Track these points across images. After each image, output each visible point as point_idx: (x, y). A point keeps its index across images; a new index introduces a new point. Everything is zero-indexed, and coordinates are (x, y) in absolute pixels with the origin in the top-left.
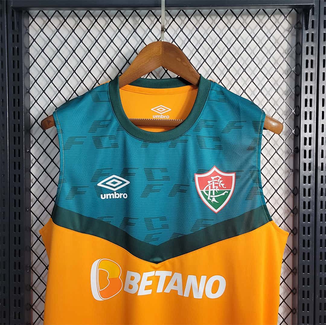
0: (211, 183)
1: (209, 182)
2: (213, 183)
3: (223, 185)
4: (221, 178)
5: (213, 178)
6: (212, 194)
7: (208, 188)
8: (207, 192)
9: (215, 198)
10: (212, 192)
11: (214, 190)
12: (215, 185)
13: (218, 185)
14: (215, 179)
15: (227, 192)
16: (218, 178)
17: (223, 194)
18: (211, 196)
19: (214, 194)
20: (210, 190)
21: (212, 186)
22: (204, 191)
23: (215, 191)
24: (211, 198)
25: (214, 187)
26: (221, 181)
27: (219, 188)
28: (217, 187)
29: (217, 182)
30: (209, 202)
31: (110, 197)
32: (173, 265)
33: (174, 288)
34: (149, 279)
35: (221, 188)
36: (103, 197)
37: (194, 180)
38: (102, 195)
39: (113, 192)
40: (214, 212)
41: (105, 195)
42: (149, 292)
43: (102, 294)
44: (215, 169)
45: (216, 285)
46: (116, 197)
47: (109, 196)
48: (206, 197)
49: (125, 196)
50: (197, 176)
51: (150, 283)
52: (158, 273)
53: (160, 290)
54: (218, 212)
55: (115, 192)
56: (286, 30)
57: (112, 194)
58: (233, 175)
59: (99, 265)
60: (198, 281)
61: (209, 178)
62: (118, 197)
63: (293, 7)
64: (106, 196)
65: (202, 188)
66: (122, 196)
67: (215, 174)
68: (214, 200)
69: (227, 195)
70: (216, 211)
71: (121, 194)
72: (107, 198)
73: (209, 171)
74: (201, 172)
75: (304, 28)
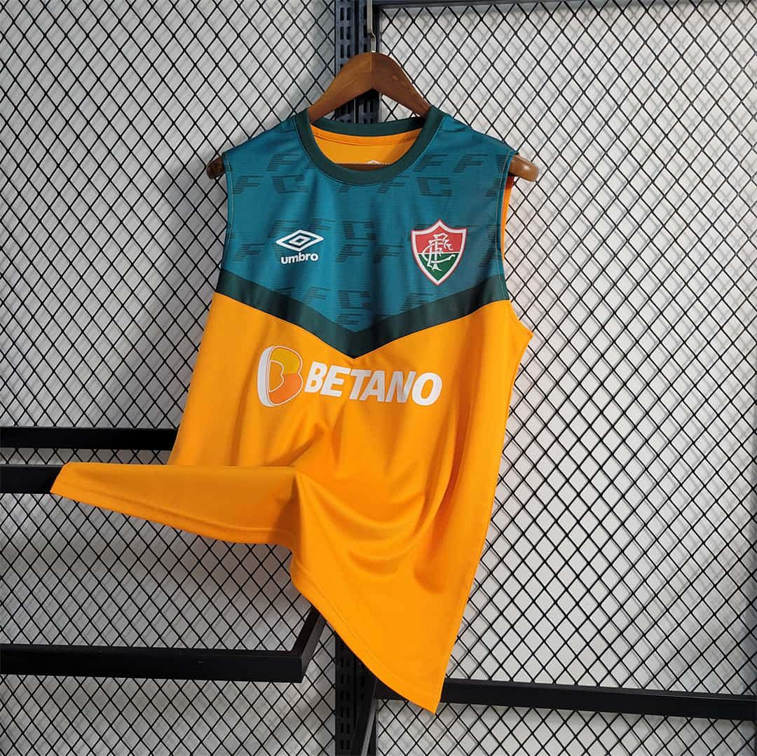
0: (434, 242)
1: (430, 242)
2: (436, 243)
3: (449, 245)
4: (446, 236)
5: (436, 236)
6: (433, 259)
7: (428, 251)
8: (427, 256)
9: (438, 264)
10: (433, 255)
11: (436, 253)
12: (439, 246)
13: (442, 246)
14: (439, 237)
15: (454, 256)
16: (443, 236)
17: (449, 259)
18: (433, 262)
19: (436, 259)
20: (431, 253)
21: (434, 247)
22: (423, 254)
23: (438, 255)
24: (432, 264)
25: (436, 248)
26: (447, 241)
27: (444, 250)
28: (441, 249)
29: (441, 242)
30: (429, 269)
32: (373, 360)
33: (373, 392)
35: (447, 250)
36: (285, 260)
37: (410, 239)
38: (282, 259)
39: (297, 253)
40: (435, 284)
41: (287, 258)
42: (338, 393)
43: (272, 396)
44: (440, 224)
46: (300, 260)
47: (292, 260)
48: (425, 263)
49: (314, 257)
50: (414, 233)
51: (340, 382)
54: (440, 284)
55: (300, 254)
57: (297, 256)
58: (464, 231)
59: (272, 355)
60: (405, 379)
62: (303, 260)
65: (420, 250)
66: (309, 257)
67: (440, 230)
68: (435, 267)
69: (453, 259)
70: (438, 282)
71: (307, 255)
72: (290, 262)
73: (431, 226)
74: (420, 227)
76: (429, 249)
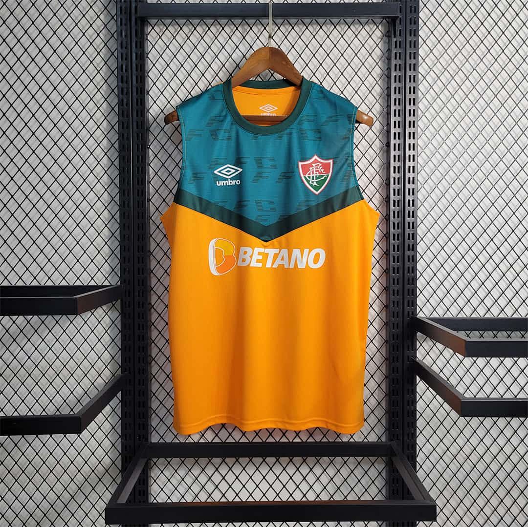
0: (313, 169)
1: (311, 168)
3: (322, 170)
4: (320, 165)
5: (314, 165)
6: (313, 179)
7: (309, 174)
8: (309, 177)
9: (316, 182)
10: (313, 177)
12: (316, 171)
13: (318, 171)
14: (316, 166)
15: (326, 176)
16: (318, 165)
17: (323, 178)
18: (313, 181)
19: (315, 178)
20: (311, 175)
21: (313, 171)
22: (307, 176)
23: (316, 176)
24: (313, 182)
25: (315, 173)
26: (321, 168)
27: (319, 173)
28: (317, 173)
29: (317, 168)
30: (311, 185)
31: (225, 184)
32: (280, 243)
33: (281, 263)
34: (259, 254)
35: (322, 173)
36: (219, 184)
37: (298, 167)
38: (217, 182)
40: (315, 194)
42: (260, 265)
43: (219, 269)
44: (316, 157)
45: (317, 256)
46: (230, 184)
48: (308, 182)
49: (238, 182)
50: (300, 164)
51: (261, 257)
52: (267, 251)
53: (269, 265)
54: (319, 194)
55: (229, 180)
56: (379, 38)
57: (227, 181)
58: (331, 161)
59: (216, 244)
60: (302, 253)
61: (310, 165)
62: (232, 184)
63: (384, 18)
64: (221, 183)
65: (304, 174)
66: (235, 182)
67: (316, 161)
68: (315, 184)
69: (326, 179)
70: (317, 193)
71: (234, 181)
72: (222, 185)
73: (311, 158)
74: (303, 160)
75: (393, 36)
76: (310, 173)
